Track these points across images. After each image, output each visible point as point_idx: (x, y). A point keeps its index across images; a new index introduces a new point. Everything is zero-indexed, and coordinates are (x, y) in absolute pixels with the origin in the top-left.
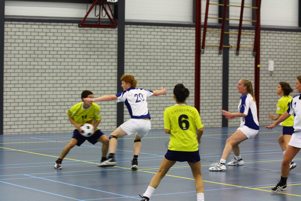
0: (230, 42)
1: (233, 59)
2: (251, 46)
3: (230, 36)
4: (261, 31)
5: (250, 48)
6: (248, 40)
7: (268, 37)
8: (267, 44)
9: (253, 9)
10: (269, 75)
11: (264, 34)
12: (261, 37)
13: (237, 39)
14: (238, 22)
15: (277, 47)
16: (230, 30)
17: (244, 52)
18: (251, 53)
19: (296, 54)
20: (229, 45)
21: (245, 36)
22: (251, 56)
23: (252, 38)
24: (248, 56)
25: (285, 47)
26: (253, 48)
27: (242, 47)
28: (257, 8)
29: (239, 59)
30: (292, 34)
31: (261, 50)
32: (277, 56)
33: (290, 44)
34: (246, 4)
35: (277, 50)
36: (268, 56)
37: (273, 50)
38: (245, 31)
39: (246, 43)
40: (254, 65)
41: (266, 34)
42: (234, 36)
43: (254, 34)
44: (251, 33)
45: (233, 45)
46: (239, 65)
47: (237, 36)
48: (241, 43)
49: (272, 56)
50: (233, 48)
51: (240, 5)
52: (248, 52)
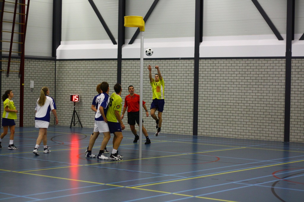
0: (2, 68)
1: (5, 79)
2: (17, 70)
3: (3, 63)
4: (25, 60)
5: (16, 72)
6: (16, 66)
7: (30, 64)
8: (29, 69)
9: (19, 44)
10: (30, 91)
11: (27, 62)
12: (25, 64)
13: (7, 65)
14: (8, 53)
15: (36, 71)
16: (2, 59)
17: (13, 75)
18: (17, 75)
19: (50, 76)
20: (2, 70)
21: (13, 63)
22: (17, 77)
23: (19, 65)
24: (15, 77)
25: (42, 71)
26: (19, 71)
27: (11, 71)
28: (22, 43)
29: (9, 79)
30: (47, 62)
31: (25, 73)
32: (36, 78)
33: (46, 69)
34: (14, 40)
35: (36, 73)
36: (30, 78)
37: (34, 73)
38: (13, 59)
39: (14, 68)
40: (19, 84)
41: (28, 62)
42: (5, 63)
43: (20, 61)
44: (17, 61)
45: (4, 70)
46: (9, 84)
47: (7, 63)
48: (10, 68)
49: (32, 78)
50: (4, 72)
51: (10, 41)
52: (15, 75)
